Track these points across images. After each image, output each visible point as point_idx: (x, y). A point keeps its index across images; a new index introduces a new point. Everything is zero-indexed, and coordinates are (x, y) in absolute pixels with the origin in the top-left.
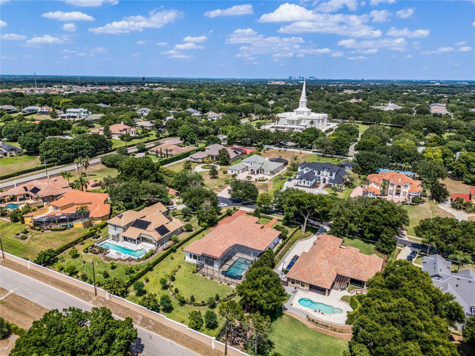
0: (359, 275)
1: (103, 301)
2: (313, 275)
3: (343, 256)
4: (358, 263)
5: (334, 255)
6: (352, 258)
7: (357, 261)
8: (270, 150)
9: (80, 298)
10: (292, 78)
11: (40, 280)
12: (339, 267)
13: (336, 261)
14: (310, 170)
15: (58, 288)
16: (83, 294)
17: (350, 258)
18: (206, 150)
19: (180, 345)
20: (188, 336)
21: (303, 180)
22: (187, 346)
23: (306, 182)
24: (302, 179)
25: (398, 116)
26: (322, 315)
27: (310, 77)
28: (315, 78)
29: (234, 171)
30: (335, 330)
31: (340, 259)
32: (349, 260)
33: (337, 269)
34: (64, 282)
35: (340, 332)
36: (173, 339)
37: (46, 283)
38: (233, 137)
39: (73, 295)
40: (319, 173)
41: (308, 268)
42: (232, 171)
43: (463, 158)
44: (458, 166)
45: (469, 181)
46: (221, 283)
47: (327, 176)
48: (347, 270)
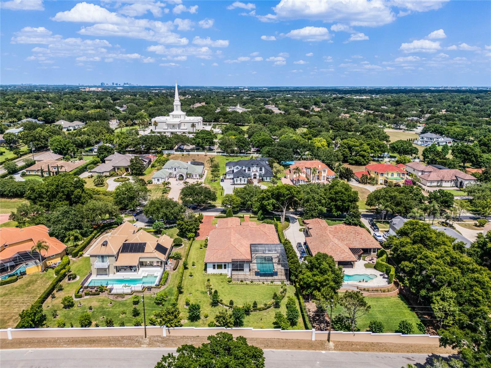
0: (366, 245)
1: (160, 339)
2: (338, 253)
3: (346, 232)
4: (360, 235)
5: (338, 233)
6: (353, 232)
7: (358, 233)
8: (172, 156)
9: (124, 346)
10: (104, 84)
11: (45, 347)
12: (347, 242)
13: (342, 237)
14: (240, 168)
15: (83, 347)
16: (125, 341)
17: (351, 232)
18: (106, 162)
19: (282, 350)
20: (282, 339)
21: (240, 178)
22: (289, 348)
23: (243, 179)
24: (238, 177)
25: (259, 116)
26: (367, 283)
27: (125, 84)
28: (130, 84)
29: (160, 179)
30: (384, 291)
31: (345, 236)
32: (352, 234)
33: (347, 244)
34: (85, 337)
35: (388, 291)
36: (270, 347)
37: (58, 347)
38: (124, 144)
39: (112, 347)
40: (249, 170)
41: (331, 248)
42: (158, 180)
43: (345, 144)
44: (344, 151)
45: (354, 162)
46: (263, 283)
47: (257, 171)
48: (355, 243)
